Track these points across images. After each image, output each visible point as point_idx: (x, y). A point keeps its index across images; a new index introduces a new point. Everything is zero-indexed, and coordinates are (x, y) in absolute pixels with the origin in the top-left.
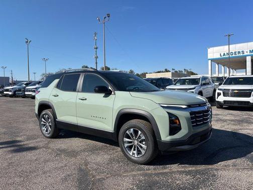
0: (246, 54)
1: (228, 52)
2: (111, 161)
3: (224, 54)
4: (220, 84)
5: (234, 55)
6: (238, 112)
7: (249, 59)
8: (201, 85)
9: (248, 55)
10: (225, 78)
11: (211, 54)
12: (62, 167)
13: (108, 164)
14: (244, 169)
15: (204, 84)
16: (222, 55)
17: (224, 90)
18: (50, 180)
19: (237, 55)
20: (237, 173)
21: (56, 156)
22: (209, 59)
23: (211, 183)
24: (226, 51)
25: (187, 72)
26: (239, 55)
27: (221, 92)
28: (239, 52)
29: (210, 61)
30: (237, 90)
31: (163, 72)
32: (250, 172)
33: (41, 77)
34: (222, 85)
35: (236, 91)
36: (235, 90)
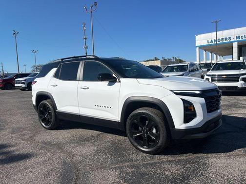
0: (232, 40)
1: (215, 39)
2: (97, 153)
3: (212, 40)
4: (208, 70)
5: (221, 42)
6: (226, 97)
7: (235, 45)
8: (190, 72)
9: (235, 42)
10: (213, 64)
11: (198, 41)
12: (46, 161)
13: (94, 156)
14: (235, 156)
15: (192, 71)
16: (210, 42)
17: (213, 75)
18: (31, 176)
19: (225, 41)
20: (228, 161)
21: (41, 149)
22: (197, 47)
23: (202, 173)
24: (214, 38)
25: (176, 59)
26: (226, 41)
27: (210, 78)
28: (226, 39)
29: (197, 48)
30: (225, 75)
31: (152, 60)
32: (242, 159)
33: (32, 69)
34: (210, 71)
35: (224, 77)
36: (223, 75)
